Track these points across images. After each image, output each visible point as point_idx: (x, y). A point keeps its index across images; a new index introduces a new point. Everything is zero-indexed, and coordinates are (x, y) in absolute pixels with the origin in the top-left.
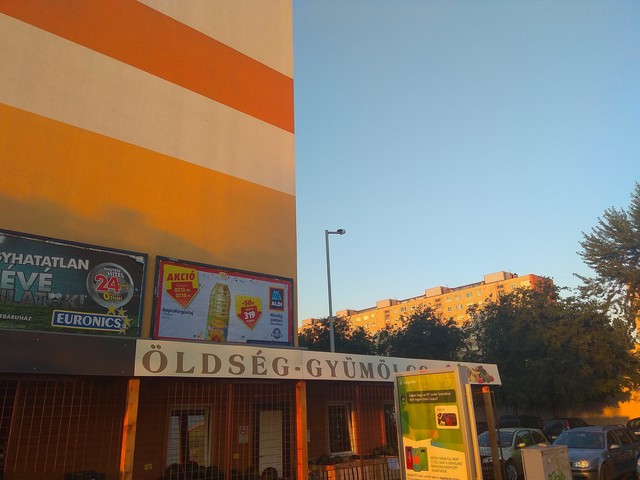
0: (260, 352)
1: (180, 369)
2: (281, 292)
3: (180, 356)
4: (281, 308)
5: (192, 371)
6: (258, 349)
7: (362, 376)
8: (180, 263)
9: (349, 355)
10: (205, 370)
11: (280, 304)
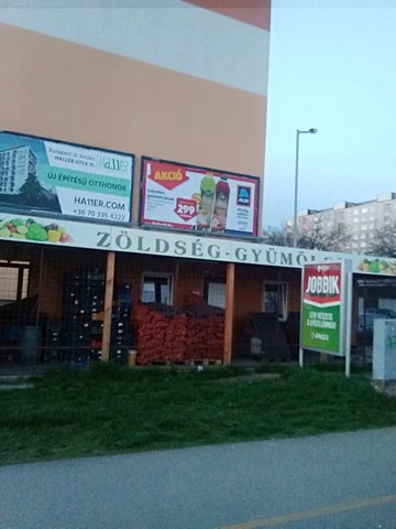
0: (199, 240)
1: (140, 248)
2: (248, 190)
3: (140, 239)
4: (248, 204)
5: (148, 250)
6: (197, 238)
7: (282, 263)
10: (158, 250)
11: (246, 201)
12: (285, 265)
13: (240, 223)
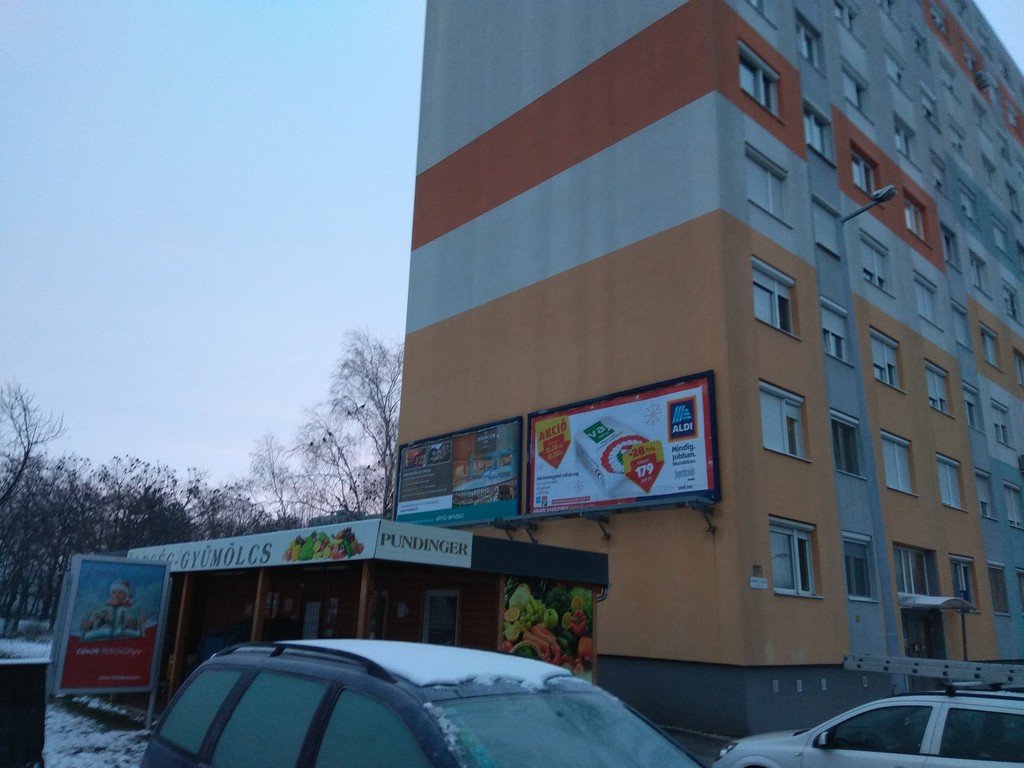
2: (689, 404)
4: (692, 433)
7: (211, 565)
8: (551, 412)
11: (688, 427)
12: (213, 567)
13: (678, 475)
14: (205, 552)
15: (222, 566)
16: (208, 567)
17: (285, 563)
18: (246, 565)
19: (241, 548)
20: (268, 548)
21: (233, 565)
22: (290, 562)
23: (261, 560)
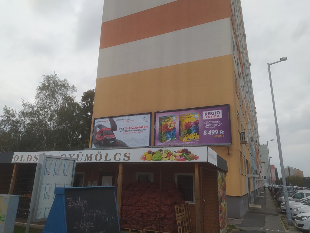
0: (44, 153)
1: (21, 161)
3: (22, 156)
5: (24, 161)
6: (44, 152)
7: (85, 160)
9: (81, 151)
10: (27, 161)
12: (87, 162)
14: (78, 155)
15: (93, 161)
16: (83, 161)
17: (143, 161)
18: (113, 161)
19: (107, 155)
20: (127, 155)
21: (103, 161)
22: (146, 161)
23: (124, 159)
